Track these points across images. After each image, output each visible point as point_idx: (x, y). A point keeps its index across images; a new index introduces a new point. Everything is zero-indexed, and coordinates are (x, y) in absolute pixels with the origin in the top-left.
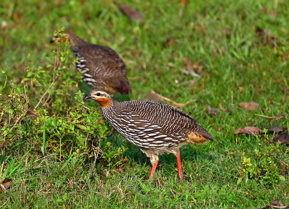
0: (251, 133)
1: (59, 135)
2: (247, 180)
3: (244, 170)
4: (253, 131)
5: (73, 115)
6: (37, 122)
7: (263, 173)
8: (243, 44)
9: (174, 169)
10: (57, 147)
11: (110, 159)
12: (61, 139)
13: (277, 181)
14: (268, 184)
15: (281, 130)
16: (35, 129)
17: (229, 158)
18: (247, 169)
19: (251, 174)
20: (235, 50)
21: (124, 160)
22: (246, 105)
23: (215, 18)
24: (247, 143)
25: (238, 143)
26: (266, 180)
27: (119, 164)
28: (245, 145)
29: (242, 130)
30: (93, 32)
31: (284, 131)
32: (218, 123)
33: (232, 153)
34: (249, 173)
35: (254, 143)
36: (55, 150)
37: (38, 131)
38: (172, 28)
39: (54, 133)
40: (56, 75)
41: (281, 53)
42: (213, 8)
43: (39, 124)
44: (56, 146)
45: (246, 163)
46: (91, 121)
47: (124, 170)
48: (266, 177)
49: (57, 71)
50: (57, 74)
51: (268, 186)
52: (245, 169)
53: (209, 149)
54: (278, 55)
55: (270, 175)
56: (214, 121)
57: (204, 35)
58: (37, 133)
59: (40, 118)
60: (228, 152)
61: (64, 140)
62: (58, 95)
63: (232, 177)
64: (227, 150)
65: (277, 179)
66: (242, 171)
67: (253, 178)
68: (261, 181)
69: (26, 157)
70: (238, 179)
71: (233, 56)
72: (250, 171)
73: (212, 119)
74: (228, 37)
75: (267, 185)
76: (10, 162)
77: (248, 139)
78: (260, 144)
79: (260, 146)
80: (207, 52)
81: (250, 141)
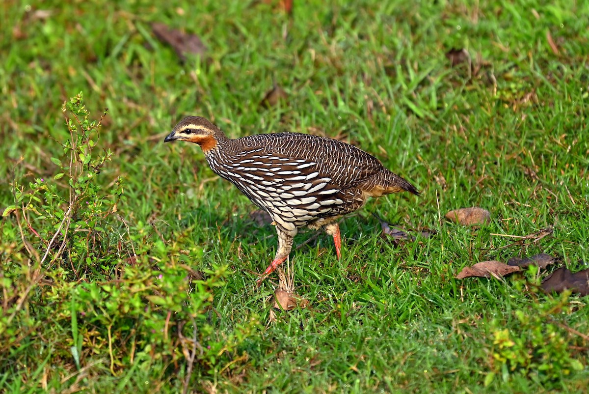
0: (489, 274)
1: (107, 319)
2: (506, 376)
3: (497, 356)
4: (494, 270)
5: (132, 274)
6: (54, 297)
7: (537, 358)
8: (424, 83)
9: (349, 366)
10: (101, 345)
11: (213, 361)
12: (109, 327)
13: (567, 372)
14: (550, 380)
15: (551, 263)
16: (52, 311)
17: (456, 332)
18: (503, 354)
19: (512, 363)
20: (411, 98)
21: (241, 359)
22: (462, 215)
23: (355, 33)
24: (484, 296)
25: (465, 298)
26: (544, 372)
27: (233, 366)
28: (481, 300)
29: (472, 272)
30: (105, 88)
31: (556, 263)
32: (412, 258)
33: (461, 322)
34: (508, 361)
35: (499, 294)
36: (98, 352)
37: (58, 316)
38: (271, 64)
39: (95, 316)
40: (76, 193)
41: (508, 96)
42: (345, 13)
43: (58, 301)
44: (98, 342)
45: (501, 342)
46: (174, 286)
47: (245, 379)
48: (544, 367)
49: (77, 186)
50: (78, 191)
51: (549, 384)
52: (499, 353)
53: (407, 316)
54: (501, 102)
55: (552, 362)
56: (404, 255)
57: (341, 73)
58: (57, 319)
59: (58, 287)
60: (451, 321)
61: (116, 329)
62: (77, 234)
63: (472, 373)
64: (448, 315)
65: (566, 368)
66: (493, 358)
67: (518, 369)
68: (534, 376)
69: (42, 371)
70: (484, 376)
71: (409, 111)
72: (509, 357)
73: (397, 251)
74: (390, 72)
75: (547, 381)
76: (11, 384)
77: (486, 286)
78: (512, 296)
79: (513, 300)
80: (351, 108)
81: (491, 292)
